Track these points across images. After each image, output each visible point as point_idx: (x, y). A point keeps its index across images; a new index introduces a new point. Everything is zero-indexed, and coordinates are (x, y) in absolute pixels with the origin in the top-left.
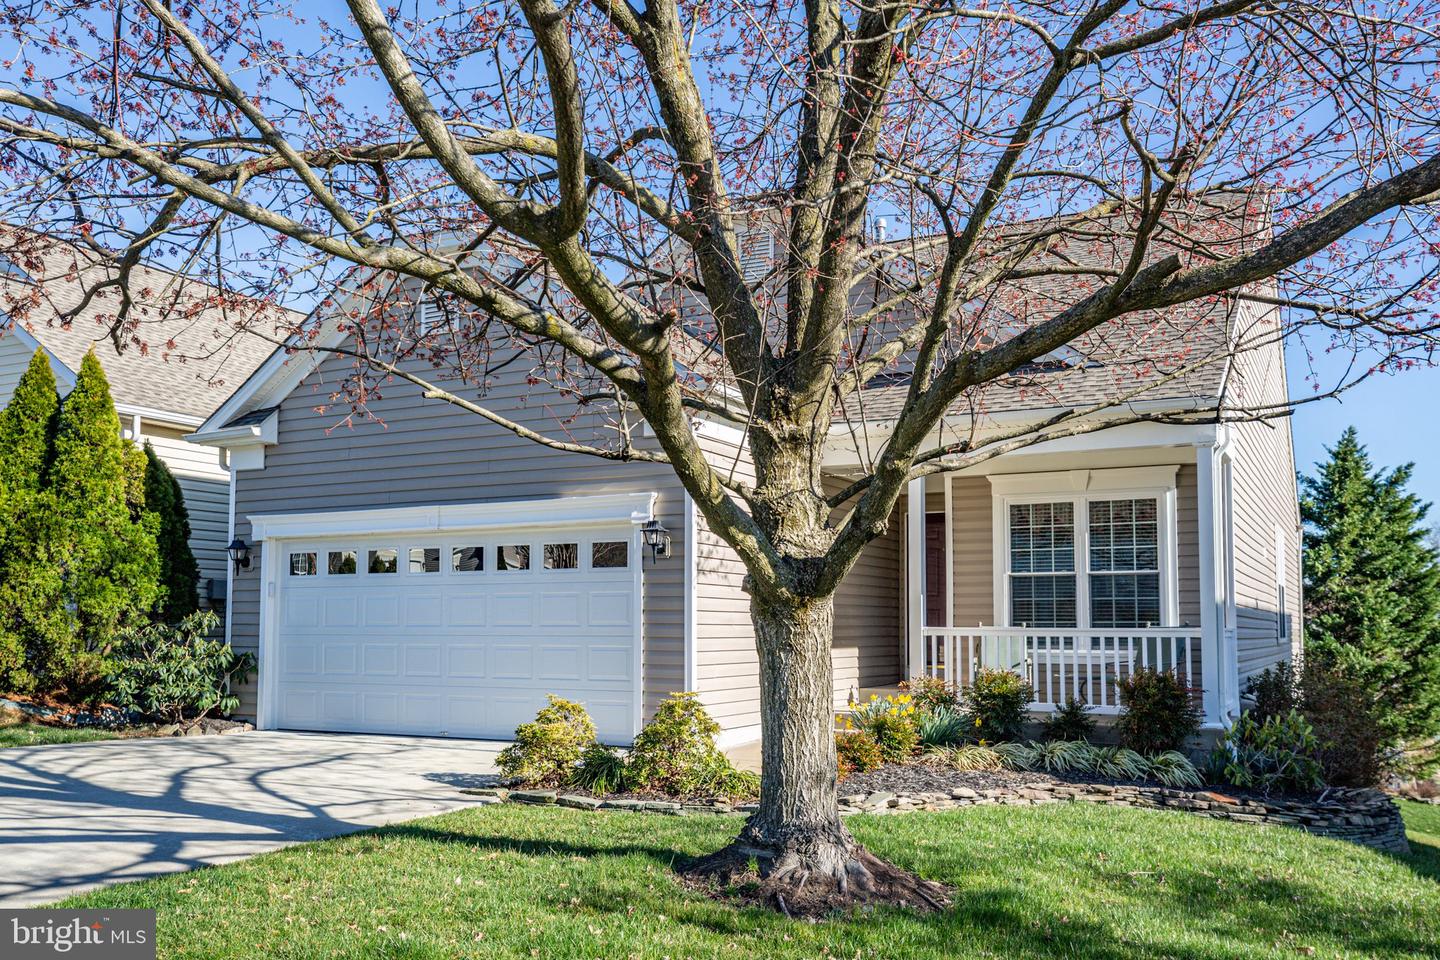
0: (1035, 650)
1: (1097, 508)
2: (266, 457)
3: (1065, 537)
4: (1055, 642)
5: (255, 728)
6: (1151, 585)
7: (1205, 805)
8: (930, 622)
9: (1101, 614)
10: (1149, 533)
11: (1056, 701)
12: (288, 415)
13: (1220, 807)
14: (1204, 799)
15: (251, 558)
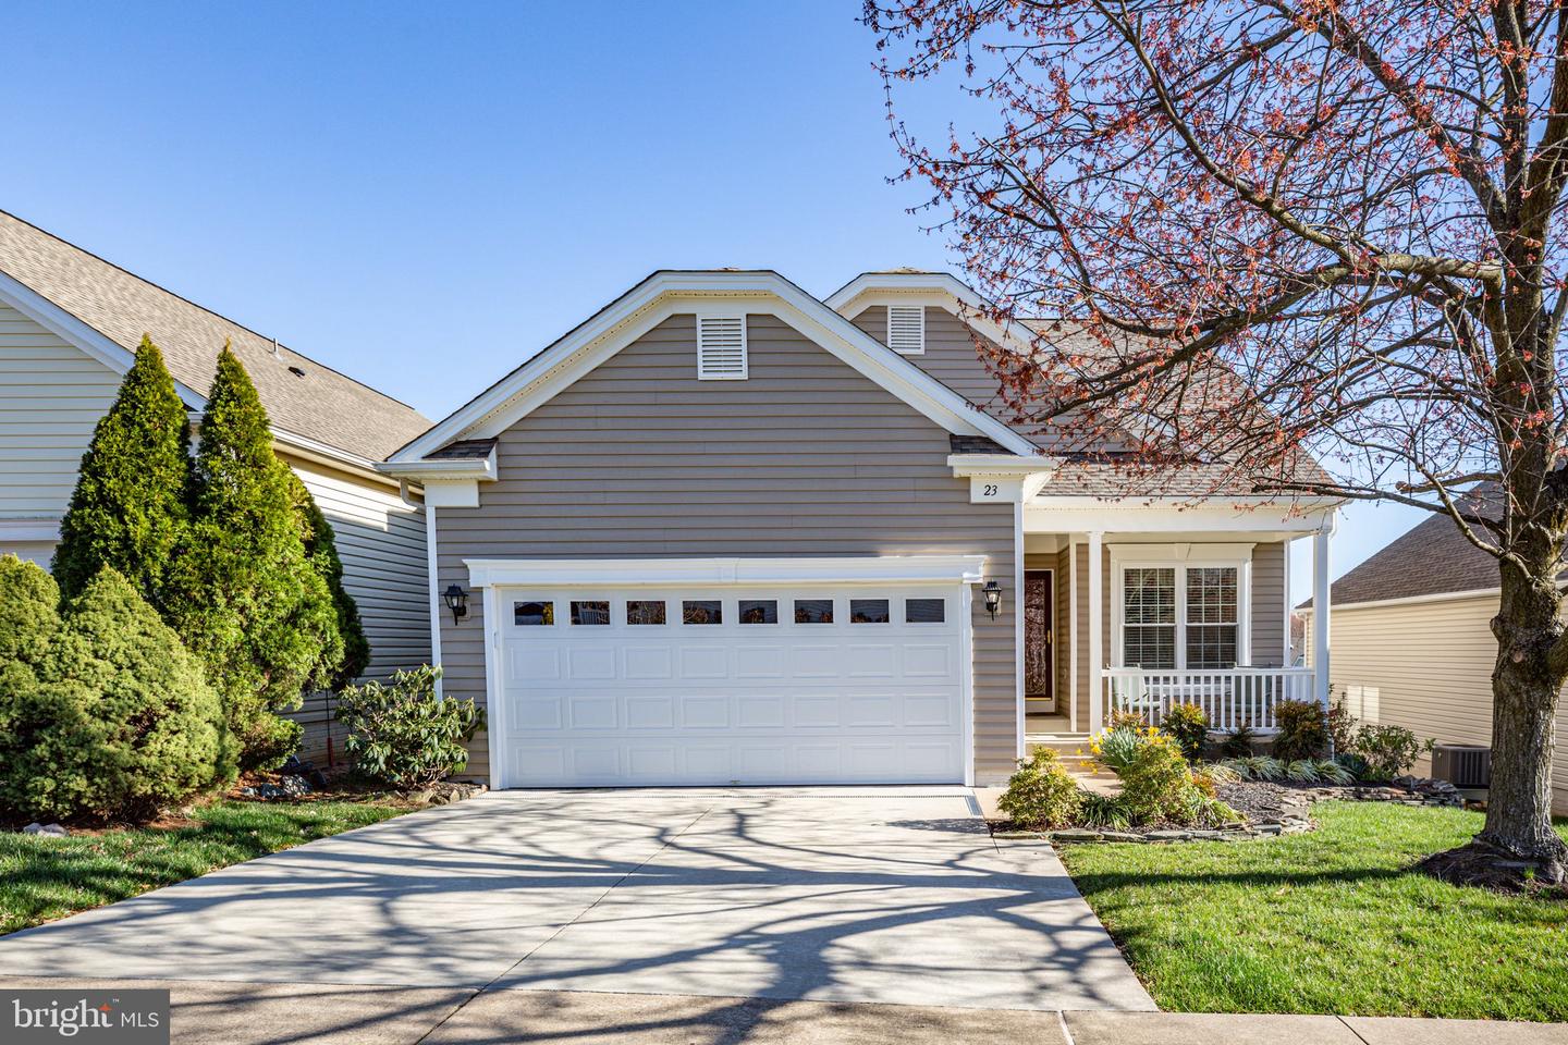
0: (1151, 685)
1: (1193, 574)
2: (480, 494)
3: (1168, 595)
4: (1166, 679)
5: (489, 788)
6: (1231, 634)
7: (1389, 796)
8: (1104, 667)
9: (1194, 659)
10: (1231, 596)
11: (1228, 725)
12: (506, 450)
13: (1398, 798)
14: (1387, 792)
15: (467, 605)
